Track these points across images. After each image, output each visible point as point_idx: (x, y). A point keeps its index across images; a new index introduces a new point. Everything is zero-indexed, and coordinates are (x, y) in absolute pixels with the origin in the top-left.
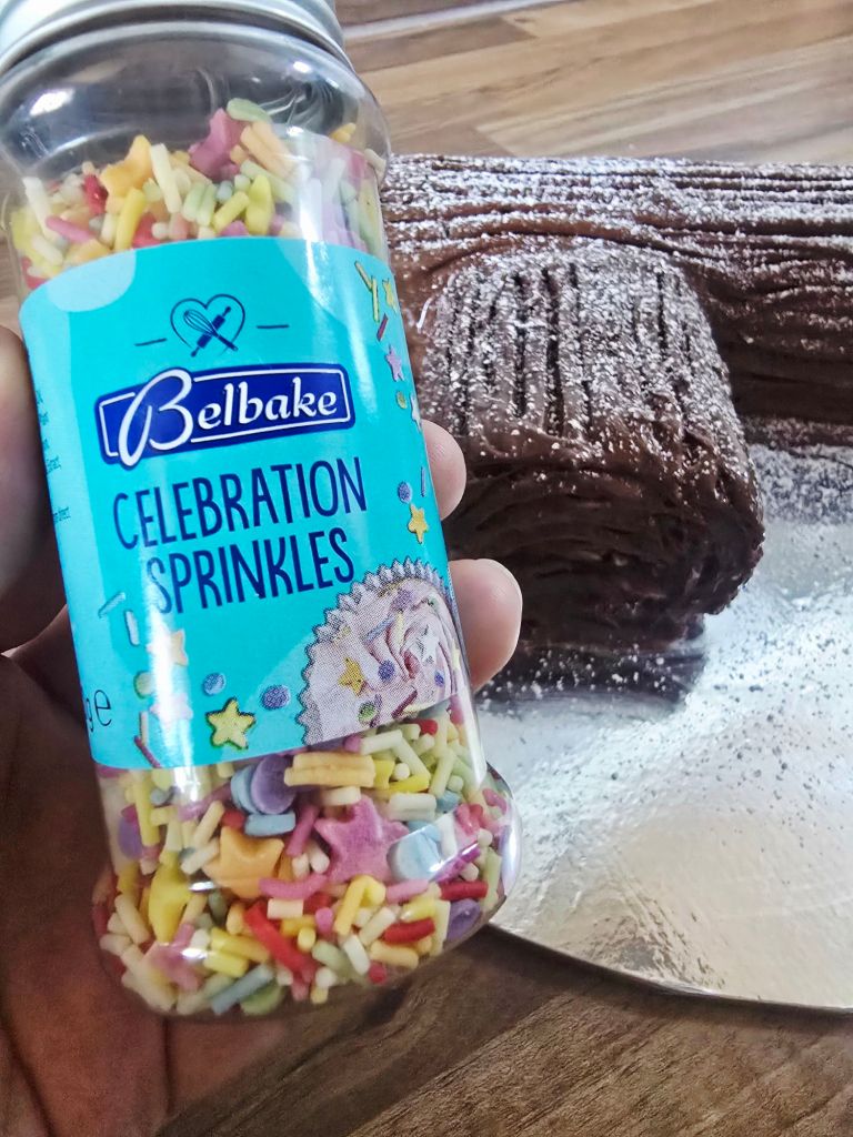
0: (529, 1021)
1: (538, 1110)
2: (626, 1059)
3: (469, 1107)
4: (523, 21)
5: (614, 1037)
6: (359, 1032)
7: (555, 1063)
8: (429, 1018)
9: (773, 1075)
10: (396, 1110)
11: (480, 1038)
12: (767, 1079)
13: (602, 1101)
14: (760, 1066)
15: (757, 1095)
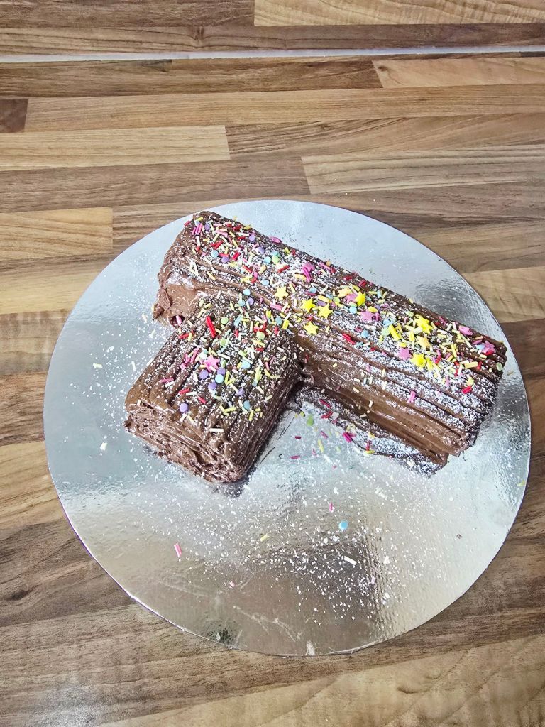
0: (60, 618)
1: (48, 645)
2: (83, 643)
3: (28, 636)
4: (382, 68)
5: (83, 634)
6: (8, 600)
7: (61, 635)
8: (30, 605)
9: (124, 666)
10: (6, 628)
11: (44, 617)
12: (122, 667)
13: (69, 651)
14: (122, 662)
15: (116, 669)
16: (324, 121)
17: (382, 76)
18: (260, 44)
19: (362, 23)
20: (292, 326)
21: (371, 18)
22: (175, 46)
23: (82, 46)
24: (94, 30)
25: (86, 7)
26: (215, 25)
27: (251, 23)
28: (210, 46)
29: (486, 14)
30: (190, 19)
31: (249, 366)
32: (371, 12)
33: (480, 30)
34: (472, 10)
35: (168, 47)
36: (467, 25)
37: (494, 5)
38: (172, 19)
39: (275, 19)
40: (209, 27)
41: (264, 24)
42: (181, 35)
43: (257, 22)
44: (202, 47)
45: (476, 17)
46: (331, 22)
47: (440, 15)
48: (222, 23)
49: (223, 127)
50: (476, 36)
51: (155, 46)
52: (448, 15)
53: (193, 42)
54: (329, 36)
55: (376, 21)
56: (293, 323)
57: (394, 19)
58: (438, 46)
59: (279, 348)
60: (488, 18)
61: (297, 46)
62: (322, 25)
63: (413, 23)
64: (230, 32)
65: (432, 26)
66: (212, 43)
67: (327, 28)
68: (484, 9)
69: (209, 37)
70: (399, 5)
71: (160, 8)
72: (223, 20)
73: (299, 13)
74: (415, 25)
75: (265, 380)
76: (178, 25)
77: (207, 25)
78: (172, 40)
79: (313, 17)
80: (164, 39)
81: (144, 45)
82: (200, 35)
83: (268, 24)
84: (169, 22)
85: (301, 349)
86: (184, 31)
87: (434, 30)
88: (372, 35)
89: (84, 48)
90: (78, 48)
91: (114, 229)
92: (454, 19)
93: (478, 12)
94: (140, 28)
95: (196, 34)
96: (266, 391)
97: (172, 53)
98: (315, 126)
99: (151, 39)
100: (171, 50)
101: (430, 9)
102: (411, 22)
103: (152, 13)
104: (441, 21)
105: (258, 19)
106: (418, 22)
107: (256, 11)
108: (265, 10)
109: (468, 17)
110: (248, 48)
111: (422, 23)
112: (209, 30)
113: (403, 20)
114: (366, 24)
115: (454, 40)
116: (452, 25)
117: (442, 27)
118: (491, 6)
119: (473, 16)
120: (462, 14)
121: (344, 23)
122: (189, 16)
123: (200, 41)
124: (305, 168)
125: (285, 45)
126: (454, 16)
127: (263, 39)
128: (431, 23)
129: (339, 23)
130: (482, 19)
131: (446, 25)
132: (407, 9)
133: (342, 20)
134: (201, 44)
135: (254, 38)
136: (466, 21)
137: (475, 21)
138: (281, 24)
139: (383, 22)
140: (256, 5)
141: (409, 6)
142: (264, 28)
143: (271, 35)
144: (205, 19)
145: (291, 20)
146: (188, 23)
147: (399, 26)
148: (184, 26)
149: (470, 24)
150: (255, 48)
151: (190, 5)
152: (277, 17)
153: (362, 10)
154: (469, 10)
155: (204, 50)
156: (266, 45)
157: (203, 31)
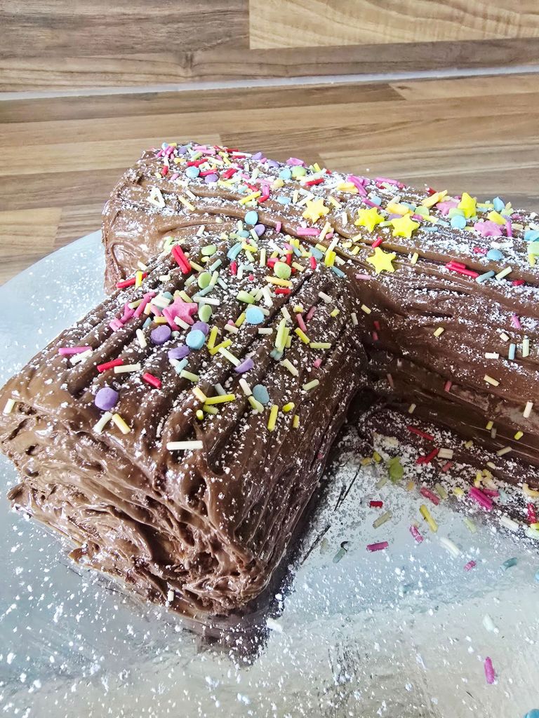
4: (403, 88)
16: (341, 126)
17: (403, 93)
18: (259, 72)
19: (372, 43)
20: (343, 262)
21: (382, 35)
22: (161, 77)
23: (54, 80)
24: (68, 59)
25: (56, 32)
26: (205, 49)
27: (247, 47)
28: (201, 76)
29: (511, 26)
30: (178, 42)
31: (261, 319)
32: (381, 28)
33: (506, 47)
34: (494, 23)
35: (153, 78)
36: (489, 41)
37: (518, 16)
38: (157, 43)
39: (273, 40)
40: (199, 52)
41: (261, 46)
42: (167, 64)
43: (253, 45)
44: (192, 77)
45: (499, 31)
46: (338, 42)
47: (458, 31)
48: (212, 47)
49: (218, 135)
50: (500, 54)
51: (138, 78)
52: (468, 29)
53: (181, 72)
54: (335, 59)
55: (387, 39)
56: (345, 258)
57: (408, 36)
58: (460, 68)
59: (321, 294)
60: (513, 32)
61: (301, 72)
62: (327, 45)
63: (430, 41)
64: (224, 56)
65: (451, 43)
66: (204, 71)
67: (332, 50)
68: (508, 22)
69: (198, 64)
70: (413, 19)
71: (142, 30)
72: (214, 43)
73: (300, 32)
74: (433, 44)
75: (300, 350)
76: (162, 50)
77: (196, 50)
78: (156, 70)
79: (317, 37)
80: (148, 68)
81: (126, 77)
82: (189, 61)
83: (266, 47)
84: (151, 47)
85: (364, 308)
86: (170, 58)
87: (453, 47)
88: (385, 57)
89: (56, 83)
90: (48, 83)
91: (59, 228)
92: (476, 35)
93: (502, 26)
94: (120, 56)
95: (184, 60)
96: (304, 372)
97: (159, 85)
98: (332, 130)
99: (133, 68)
100: (157, 82)
101: (448, 22)
102: (428, 39)
103: (133, 37)
104: (462, 37)
105: (255, 41)
106: (435, 39)
107: (252, 31)
108: (261, 29)
109: (489, 32)
110: (245, 77)
111: (439, 40)
112: (199, 56)
113: (419, 38)
114: (377, 43)
115: (478, 60)
116: (474, 42)
117: (464, 44)
118: (515, 17)
119: (496, 31)
120: (484, 28)
121: (352, 43)
122: (175, 40)
123: (189, 70)
124: (325, 162)
125: (287, 72)
126: (474, 30)
127: (261, 64)
128: (450, 40)
129: (346, 43)
130: (506, 33)
131: (467, 41)
132: (421, 24)
133: (349, 40)
134: (190, 74)
135: (250, 64)
136: (489, 36)
137: (500, 36)
138: (281, 46)
139: (396, 40)
140: (251, 24)
141: (423, 19)
142: (261, 52)
143: (271, 60)
144: (192, 42)
145: (291, 41)
146: (174, 48)
147: (415, 45)
148: (169, 50)
149: (494, 40)
150: (253, 77)
151: (176, 26)
152: (275, 37)
153: (371, 26)
154: (491, 24)
155: (194, 81)
156: (265, 71)
157: (192, 57)
